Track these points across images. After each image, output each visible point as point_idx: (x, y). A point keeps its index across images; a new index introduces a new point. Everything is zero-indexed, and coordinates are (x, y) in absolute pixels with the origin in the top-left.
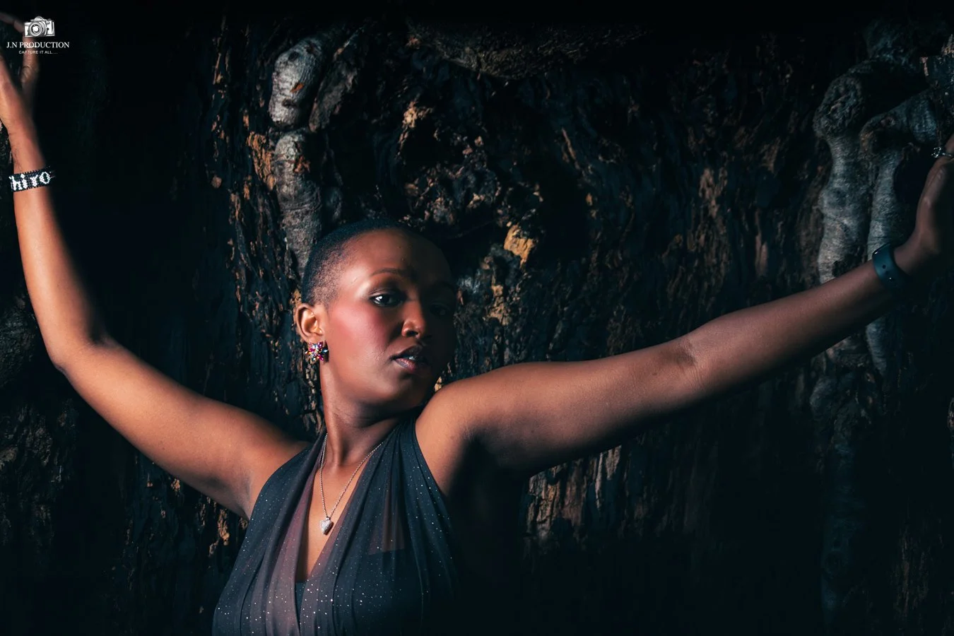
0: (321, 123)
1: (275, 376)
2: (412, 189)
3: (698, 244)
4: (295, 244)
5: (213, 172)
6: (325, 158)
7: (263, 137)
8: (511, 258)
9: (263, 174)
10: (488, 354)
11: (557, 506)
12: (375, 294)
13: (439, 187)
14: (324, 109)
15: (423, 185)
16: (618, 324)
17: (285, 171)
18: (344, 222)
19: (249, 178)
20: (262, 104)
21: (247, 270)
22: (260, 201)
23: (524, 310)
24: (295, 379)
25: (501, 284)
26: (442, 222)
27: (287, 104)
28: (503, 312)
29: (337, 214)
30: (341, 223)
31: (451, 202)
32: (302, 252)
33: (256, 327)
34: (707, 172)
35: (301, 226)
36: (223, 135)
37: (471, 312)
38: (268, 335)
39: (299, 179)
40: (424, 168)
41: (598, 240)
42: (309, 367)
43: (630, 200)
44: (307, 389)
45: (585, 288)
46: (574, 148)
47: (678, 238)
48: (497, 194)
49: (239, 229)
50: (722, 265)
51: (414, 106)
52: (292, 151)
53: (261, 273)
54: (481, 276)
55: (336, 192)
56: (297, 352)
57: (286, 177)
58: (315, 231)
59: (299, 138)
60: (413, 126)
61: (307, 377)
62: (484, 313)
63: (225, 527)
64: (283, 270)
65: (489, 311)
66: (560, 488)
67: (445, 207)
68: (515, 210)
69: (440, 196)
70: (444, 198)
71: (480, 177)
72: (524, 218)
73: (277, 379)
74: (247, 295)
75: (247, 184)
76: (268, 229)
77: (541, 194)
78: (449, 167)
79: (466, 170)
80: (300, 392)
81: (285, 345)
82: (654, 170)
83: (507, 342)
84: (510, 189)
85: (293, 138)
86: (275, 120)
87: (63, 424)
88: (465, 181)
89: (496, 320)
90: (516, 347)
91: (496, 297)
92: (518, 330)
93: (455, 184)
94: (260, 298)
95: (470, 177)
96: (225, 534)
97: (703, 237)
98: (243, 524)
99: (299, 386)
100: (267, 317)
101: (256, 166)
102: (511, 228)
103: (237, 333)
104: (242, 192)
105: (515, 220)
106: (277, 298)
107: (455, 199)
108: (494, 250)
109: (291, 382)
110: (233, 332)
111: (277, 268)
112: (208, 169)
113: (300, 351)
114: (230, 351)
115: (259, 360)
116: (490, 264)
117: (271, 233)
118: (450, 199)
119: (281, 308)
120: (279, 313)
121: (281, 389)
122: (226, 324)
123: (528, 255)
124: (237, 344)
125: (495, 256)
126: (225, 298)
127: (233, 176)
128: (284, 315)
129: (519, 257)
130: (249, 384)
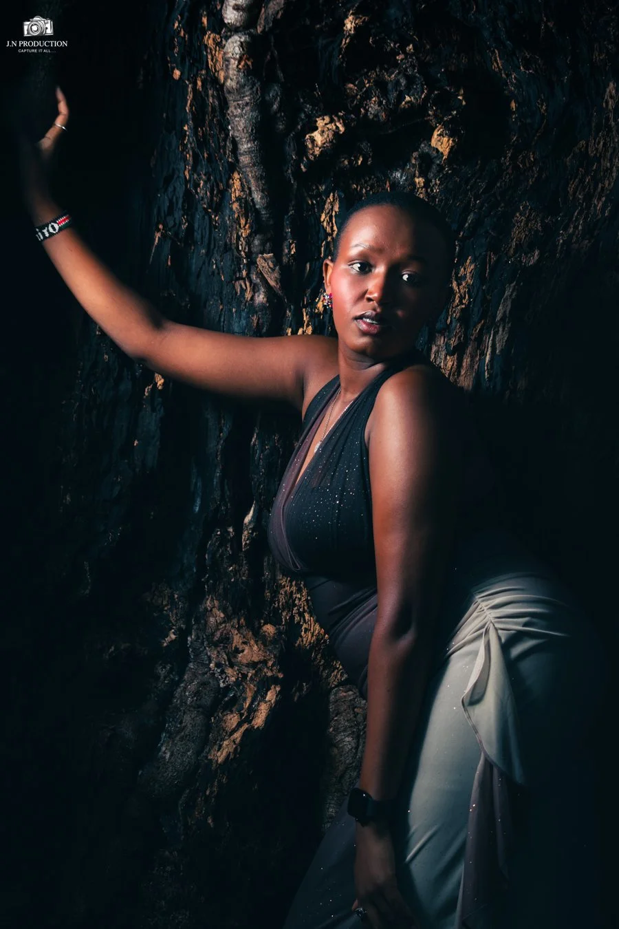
0: (265, 26)
1: (215, 247)
2: (351, 89)
3: (597, 149)
4: (236, 132)
5: (174, 65)
6: (268, 57)
7: (217, 36)
8: (436, 154)
9: (215, 69)
11: (454, 375)
13: (374, 87)
14: (269, 14)
15: (361, 85)
16: (523, 218)
17: (230, 67)
18: (283, 114)
19: (204, 72)
20: (218, 8)
21: (193, 152)
22: (210, 92)
23: (441, 201)
24: (231, 249)
25: (422, 177)
26: (375, 119)
27: (237, 8)
29: (275, 107)
30: (279, 115)
32: (241, 138)
33: (200, 203)
34: (611, 85)
35: (241, 116)
36: (182, 32)
38: (210, 210)
39: (241, 74)
40: (366, 70)
41: (514, 142)
42: (242, 239)
43: (544, 108)
44: (239, 259)
45: (498, 185)
46: (501, 59)
47: (582, 143)
48: (423, 97)
49: (190, 116)
50: (614, 168)
51: (352, 14)
52: (237, 50)
53: (206, 155)
54: (409, 169)
55: (276, 88)
56: (232, 226)
57: (231, 72)
58: (254, 121)
59: (246, 38)
60: (352, 32)
61: (240, 248)
64: (225, 153)
66: (457, 359)
67: (379, 106)
68: (439, 111)
69: (374, 96)
70: (378, 97)
71: (411, 80)
72: (446, 119)
74: (193, 174)
75: (201, 77)
76: (214, 116)
77: (464, 98)
78: (387, 71)
79: (399, 73)
80: (233, 261)
81: (223, 219)
82: (566, 81)
84: (436, 92)
85: (241, 38)
86: (226, 22)
88: (397, 83)
91: (419, 188)
93: (390, 86)
94: (204, 177)
95: (402, 81)
96: (160, 380)
97: (601, 144)
99: (233, 255)
100: (208, 193)
101: (209, 60)
102: (436, 127)
103: (183, 206)
104: (195, 84)
105: (440, 121)
106: (218, 178)
107: (388, 99)
108: (423, 145)
109: (227, 251)
110: (180, 205)
111: (220, 151)
112: (171, 62)
113: (235, 225)
114: (177, 222)
115: (202, 231)
116: (415, 158)
117: (217, 120)
118: (384, 99)
119: (221, 186)
120: (220, 192)
121: (219, 258)
122: (174, 198)
123: (449, 152)
124: (183, 216)
125: (423, 152)
126: (176, 176)
127: (190, 70)
128: (224, 193)
129: (442, 153)
130: (193, 253)
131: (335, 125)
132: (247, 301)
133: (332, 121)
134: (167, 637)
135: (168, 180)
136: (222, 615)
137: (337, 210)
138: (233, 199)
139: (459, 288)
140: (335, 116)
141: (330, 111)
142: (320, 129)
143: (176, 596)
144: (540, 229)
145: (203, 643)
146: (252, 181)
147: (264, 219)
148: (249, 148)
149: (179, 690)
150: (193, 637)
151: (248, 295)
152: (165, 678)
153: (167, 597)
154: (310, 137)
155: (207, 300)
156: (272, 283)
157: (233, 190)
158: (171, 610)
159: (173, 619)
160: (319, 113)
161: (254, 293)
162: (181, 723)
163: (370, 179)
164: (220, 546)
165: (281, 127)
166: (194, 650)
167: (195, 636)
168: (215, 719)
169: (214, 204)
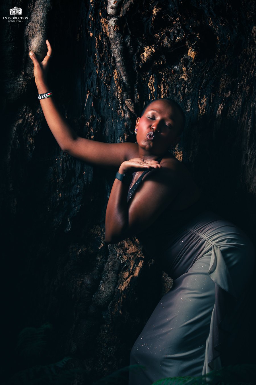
0: (123, 14)
1: (109, 98)
2: (156, 36)
3: (250, 52)
4: (114, 54)
5: (90, 31)
6: (125, 25)
7: (105, 19)
8: (190, 58)
9: (105, 32)
10: (180, 90)
13: (165, 35)
14: (124, 9)
15: (160, 34)
16: (224, 80)
17: (111, 30)
18: (132, 47)
19: (101, 33)
20: (105, 8)
21: (99, 63)
22: (104, 40)
23: (192, 75)
24: (115, 98)
25: (185, 67)
26: (166, 47)
27: (112, 8)
28: (185, 76)
29: (128, 44)
30: (130, 47)
31: (169, 40)
32: (116, 57)
33: (102, 81)
34: (254, 27)
35: (116, 48)
36: (92, 19)
37: (176, 76)
38: (106, 84)
39: (115, 33)
40: (162, 29)
41: (219, 51)
42: (119, 94)
43: (229, 38)
44: (119, 101)
45: (214, 68)
46: (212, 21)
47: (245, 50)
48: (184, 37)
49: (97, 50)
51: (155, 7)
52: (113, 23)
53: (104, 64)
54: (180, 65)
55: (129, 37)
56: (115, 90)
57: (111, 32)
58: (121, 50)
59: (116, 19)
60: (156, 14)
61: (119, 98)
62: (180, 77)
64: (111, 63)
65: (181, 76)
67: (167, 42)
68: (190, 42)
69: (166, 38)
71: (179, 31)
74: (99, 71)
75: (100, 35)
76: (106, 49)
77: (199, 37)
78: (170, 28)
79: (174, 29)
80: (116, 103)
81: (112, 87)
82: (237, 27)
83: (186, 86)
84: (188, 35)
85: (114, 19)
86: (108, 13)
87: (38, 112)
88: (174, 32)
89: (183, 78)
90: (189, 88)
91: (184, 71)
92: (190, 82)
93: (171, 34)
94: (103, 72)
97: (252, 50)
99: (116, 101)
100: (106, 78)
101: (103, 29)
102: (189, 48)
103: (96, 83)
104: (98, 38)
105: (190, 45)
106: (109, 72)
107: (171, 39)
108: (185, 55)
109: (114, 99)
110: (95, 83)
111: (109, 62)
112: (88, 30)
113: (116, 89)
114: (95, 90)
115: (104, 92)
116: (182, 60)
117: (107, 51)
119: (110, 75)
120: (110, 77)
121: (111, 102)
122: (93, 81)
123: (195, 57)
124: (97, 87)
125: (185, 58)
126: (93, 73)
127: (96, 33)
128: (111, 78)
129: (192, 58)
130: (101, 101)
131: (151, 49)
132: (122, 117)
134: (100, 245)
135: (90, 74)
137: (154, 81)
138: (115, 79)
139: (201, 107)
140: (151, 46)
141: (149, 44)
142: (146, 51)
143: (103, 230)
144: (230, 83)
145: (114, 247)
146: (122, 72)
147: (127, 86)
148: (119, 60)
149: (106, 265)
150: (110, 245)
151: (123, 115)
152: (101, 261)
154: (142, 54)
155: (107, 118)
156: (131, 110)
157: (115, 76)
158: (101, 235)
159: (102, 239)
160: (145, 45)
161: (125, 114)
162: (107, 277)
163: (166, 69)
165: (131, 51)
166: (111, 249)
168: (120, 274)
169: (108, 82)
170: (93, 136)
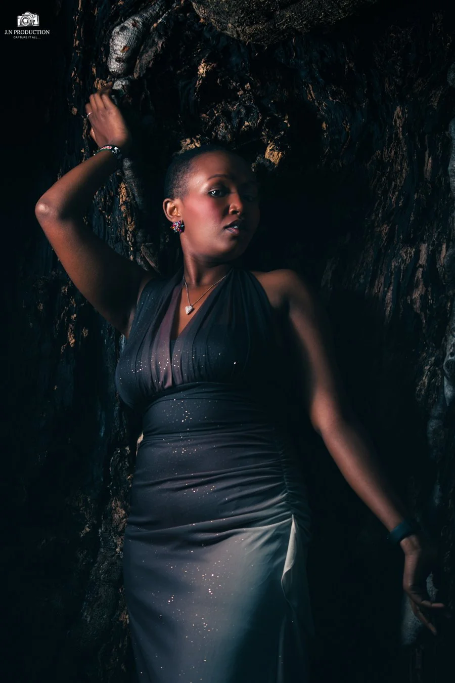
0: (140, 73)
1: (108, 239)
2: (204, 118)
3: (390, 157)
5: (73, 104)
6: (143, 96)
7: (104, 82)
8: (269, 164)
12: (211, 190)
13: (221, 116)
14: (142, 64)
15: (212, 115)
20: (104, 60)
24: (121, 240)
26: (223, 140)
27: (118, 60)
31: (229, 126)
33: (96, 206)
34: (398, 109)
36: (78, 79)
38: (104, 212)
40: (214, 103)
41: (327, 153)
42: (129, 233)
43: (348, 127)
44: (127, 248)
46: (314, 92)
47: (379, 152)
48: (258, 122)
49: (86, 142)
50: (404, 170)
51: (204, 62)
56: (122, 223)
59: (126, 82)
60: (204, 75)
61: (128, 240)
63: (72, 335)
67: (225, 130)
68: (271, 132)
69: (222, 123)
70: (225, 123)
71: (249, 110)
72: (276, 138)
73: (110, 240)
77: (288, 122)
78: (230, 104)
79: (239, 105)
80: (123, 249)
81: (114, 218)
82: (364, 106)
84: (268, 118)
85: (122, 82)
86: (111, 70)
88: (239, 112)
93: (233, 115)
95: (242, 110)
96: (72, 340)
97: (393, 152)
98: (85, 334)
99: (123, 245)
100: (102, 199)
102: (269, 144)
105: (271, 138)
106: (109, 188)
107: (232, 125)
108: (259, 158)
109: (118, 242)
112: (70, 102)
113: (123, 222)
115: (98, 227)
118: (229, 125)
119: (112, 194)
120: (111, 198)
123: (279, 162)
125: (259, 163)
128: (114, 199)
129: (274, 163)
131: (195, 145)
133: (192, 142)
134: (83, 530)
136: (124, 512)
138: (121, 203)
140: (194, 138)
141: (192, 136)
142: (183, 148)
143: (89, 499)
145: (110, 533)
146: (135, 189)
147: (145, 217)
148: (130, 165)
149: (94, 569)
150: (103, 529)
152: (83, 560)
153: (82, 501)
156: (153, 265)
157: (121, 196)
158: (85, 510)
159: (87, 517)
160: (183, 137)
162: (97, 594)
164: (120, 461)
166: (104, 539)
167: (104, 528)
168: (122, 589)
169: (107, 208)
170: (75, 315)
